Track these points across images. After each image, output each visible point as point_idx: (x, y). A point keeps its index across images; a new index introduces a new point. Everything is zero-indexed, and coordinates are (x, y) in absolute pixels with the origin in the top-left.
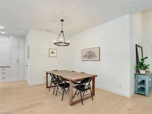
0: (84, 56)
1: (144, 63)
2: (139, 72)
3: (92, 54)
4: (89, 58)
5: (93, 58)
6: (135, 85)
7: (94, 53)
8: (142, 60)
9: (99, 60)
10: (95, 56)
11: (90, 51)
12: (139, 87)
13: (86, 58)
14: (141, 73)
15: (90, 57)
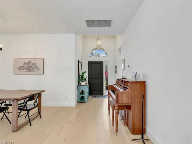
0: (19, 68)
1: (84, 76)
2: (81, 84)
3: (33, 66)
4: (27, 71)
5: (35, 71)
6: (78, 96)
7: (36, 65)
8: (83, 74)
9: (43, 73)
10: (37, 68)
11: (30, 62)
12: (81, 96)
13: (23, 70)
14: (82, 84)
15: (29, 70)
